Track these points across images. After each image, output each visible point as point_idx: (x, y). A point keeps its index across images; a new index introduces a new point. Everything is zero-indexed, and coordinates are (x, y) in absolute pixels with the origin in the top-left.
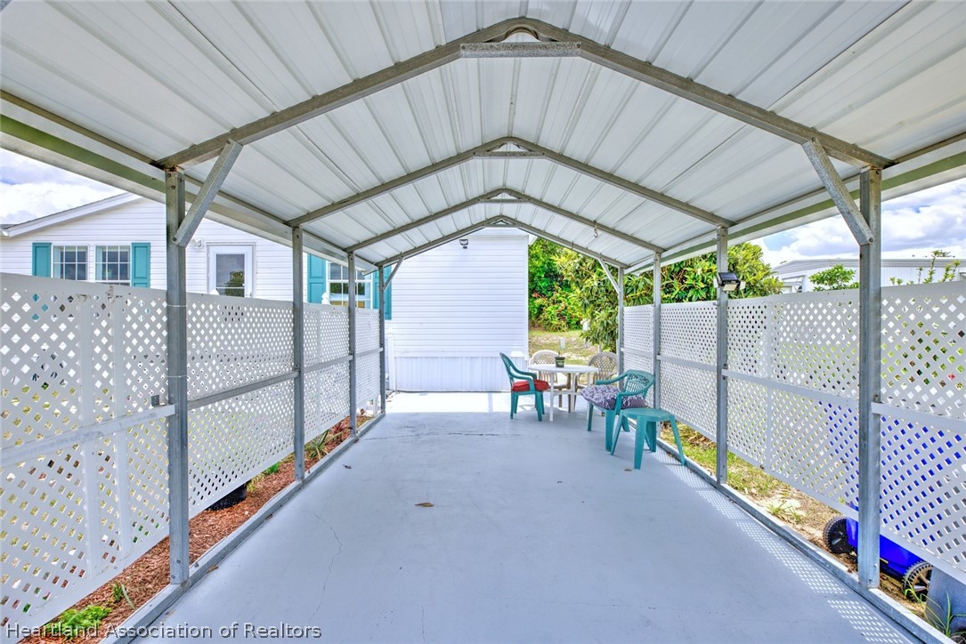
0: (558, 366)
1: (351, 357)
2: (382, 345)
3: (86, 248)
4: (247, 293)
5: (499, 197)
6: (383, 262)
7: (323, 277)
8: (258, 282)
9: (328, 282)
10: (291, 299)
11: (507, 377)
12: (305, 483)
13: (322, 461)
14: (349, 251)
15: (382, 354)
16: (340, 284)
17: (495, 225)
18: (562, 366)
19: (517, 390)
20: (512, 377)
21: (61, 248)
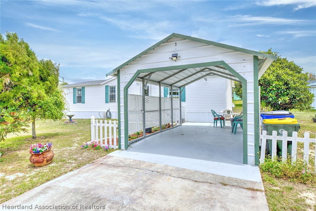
0: (228, 113)
1: (172, 109)
2: (181, 108)
3: (115, 86)
4: (149, 95)
5: (205, 70)
6: (181, 87)
7: (167, 91)
8: (152, 92)
9: (169, 92)
10: (159, 96)
11: (213, 116)
12: (162, 132)
13: (165, 129)
14: (171, 85)
15: (181, 110)
16: (176, 92)
17: (209, 75)
18: (229, 113)
19: (216, 119)
20: (215, 116)
21: (110, 86)
